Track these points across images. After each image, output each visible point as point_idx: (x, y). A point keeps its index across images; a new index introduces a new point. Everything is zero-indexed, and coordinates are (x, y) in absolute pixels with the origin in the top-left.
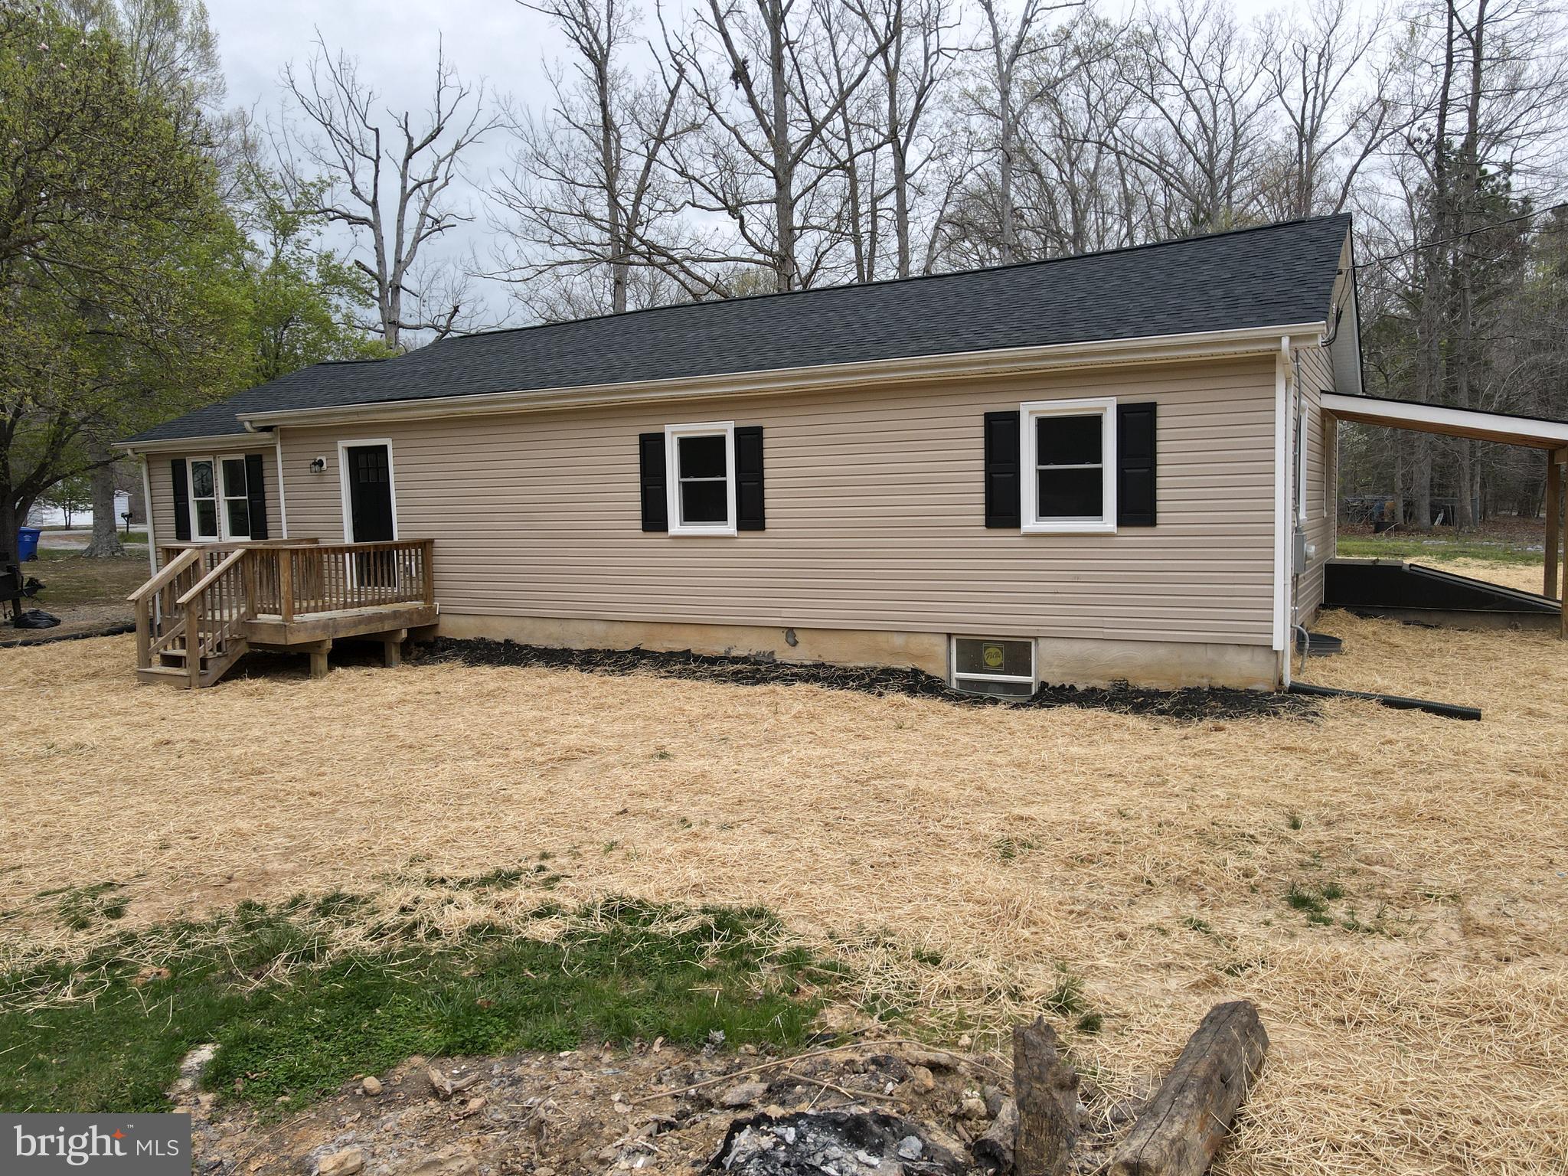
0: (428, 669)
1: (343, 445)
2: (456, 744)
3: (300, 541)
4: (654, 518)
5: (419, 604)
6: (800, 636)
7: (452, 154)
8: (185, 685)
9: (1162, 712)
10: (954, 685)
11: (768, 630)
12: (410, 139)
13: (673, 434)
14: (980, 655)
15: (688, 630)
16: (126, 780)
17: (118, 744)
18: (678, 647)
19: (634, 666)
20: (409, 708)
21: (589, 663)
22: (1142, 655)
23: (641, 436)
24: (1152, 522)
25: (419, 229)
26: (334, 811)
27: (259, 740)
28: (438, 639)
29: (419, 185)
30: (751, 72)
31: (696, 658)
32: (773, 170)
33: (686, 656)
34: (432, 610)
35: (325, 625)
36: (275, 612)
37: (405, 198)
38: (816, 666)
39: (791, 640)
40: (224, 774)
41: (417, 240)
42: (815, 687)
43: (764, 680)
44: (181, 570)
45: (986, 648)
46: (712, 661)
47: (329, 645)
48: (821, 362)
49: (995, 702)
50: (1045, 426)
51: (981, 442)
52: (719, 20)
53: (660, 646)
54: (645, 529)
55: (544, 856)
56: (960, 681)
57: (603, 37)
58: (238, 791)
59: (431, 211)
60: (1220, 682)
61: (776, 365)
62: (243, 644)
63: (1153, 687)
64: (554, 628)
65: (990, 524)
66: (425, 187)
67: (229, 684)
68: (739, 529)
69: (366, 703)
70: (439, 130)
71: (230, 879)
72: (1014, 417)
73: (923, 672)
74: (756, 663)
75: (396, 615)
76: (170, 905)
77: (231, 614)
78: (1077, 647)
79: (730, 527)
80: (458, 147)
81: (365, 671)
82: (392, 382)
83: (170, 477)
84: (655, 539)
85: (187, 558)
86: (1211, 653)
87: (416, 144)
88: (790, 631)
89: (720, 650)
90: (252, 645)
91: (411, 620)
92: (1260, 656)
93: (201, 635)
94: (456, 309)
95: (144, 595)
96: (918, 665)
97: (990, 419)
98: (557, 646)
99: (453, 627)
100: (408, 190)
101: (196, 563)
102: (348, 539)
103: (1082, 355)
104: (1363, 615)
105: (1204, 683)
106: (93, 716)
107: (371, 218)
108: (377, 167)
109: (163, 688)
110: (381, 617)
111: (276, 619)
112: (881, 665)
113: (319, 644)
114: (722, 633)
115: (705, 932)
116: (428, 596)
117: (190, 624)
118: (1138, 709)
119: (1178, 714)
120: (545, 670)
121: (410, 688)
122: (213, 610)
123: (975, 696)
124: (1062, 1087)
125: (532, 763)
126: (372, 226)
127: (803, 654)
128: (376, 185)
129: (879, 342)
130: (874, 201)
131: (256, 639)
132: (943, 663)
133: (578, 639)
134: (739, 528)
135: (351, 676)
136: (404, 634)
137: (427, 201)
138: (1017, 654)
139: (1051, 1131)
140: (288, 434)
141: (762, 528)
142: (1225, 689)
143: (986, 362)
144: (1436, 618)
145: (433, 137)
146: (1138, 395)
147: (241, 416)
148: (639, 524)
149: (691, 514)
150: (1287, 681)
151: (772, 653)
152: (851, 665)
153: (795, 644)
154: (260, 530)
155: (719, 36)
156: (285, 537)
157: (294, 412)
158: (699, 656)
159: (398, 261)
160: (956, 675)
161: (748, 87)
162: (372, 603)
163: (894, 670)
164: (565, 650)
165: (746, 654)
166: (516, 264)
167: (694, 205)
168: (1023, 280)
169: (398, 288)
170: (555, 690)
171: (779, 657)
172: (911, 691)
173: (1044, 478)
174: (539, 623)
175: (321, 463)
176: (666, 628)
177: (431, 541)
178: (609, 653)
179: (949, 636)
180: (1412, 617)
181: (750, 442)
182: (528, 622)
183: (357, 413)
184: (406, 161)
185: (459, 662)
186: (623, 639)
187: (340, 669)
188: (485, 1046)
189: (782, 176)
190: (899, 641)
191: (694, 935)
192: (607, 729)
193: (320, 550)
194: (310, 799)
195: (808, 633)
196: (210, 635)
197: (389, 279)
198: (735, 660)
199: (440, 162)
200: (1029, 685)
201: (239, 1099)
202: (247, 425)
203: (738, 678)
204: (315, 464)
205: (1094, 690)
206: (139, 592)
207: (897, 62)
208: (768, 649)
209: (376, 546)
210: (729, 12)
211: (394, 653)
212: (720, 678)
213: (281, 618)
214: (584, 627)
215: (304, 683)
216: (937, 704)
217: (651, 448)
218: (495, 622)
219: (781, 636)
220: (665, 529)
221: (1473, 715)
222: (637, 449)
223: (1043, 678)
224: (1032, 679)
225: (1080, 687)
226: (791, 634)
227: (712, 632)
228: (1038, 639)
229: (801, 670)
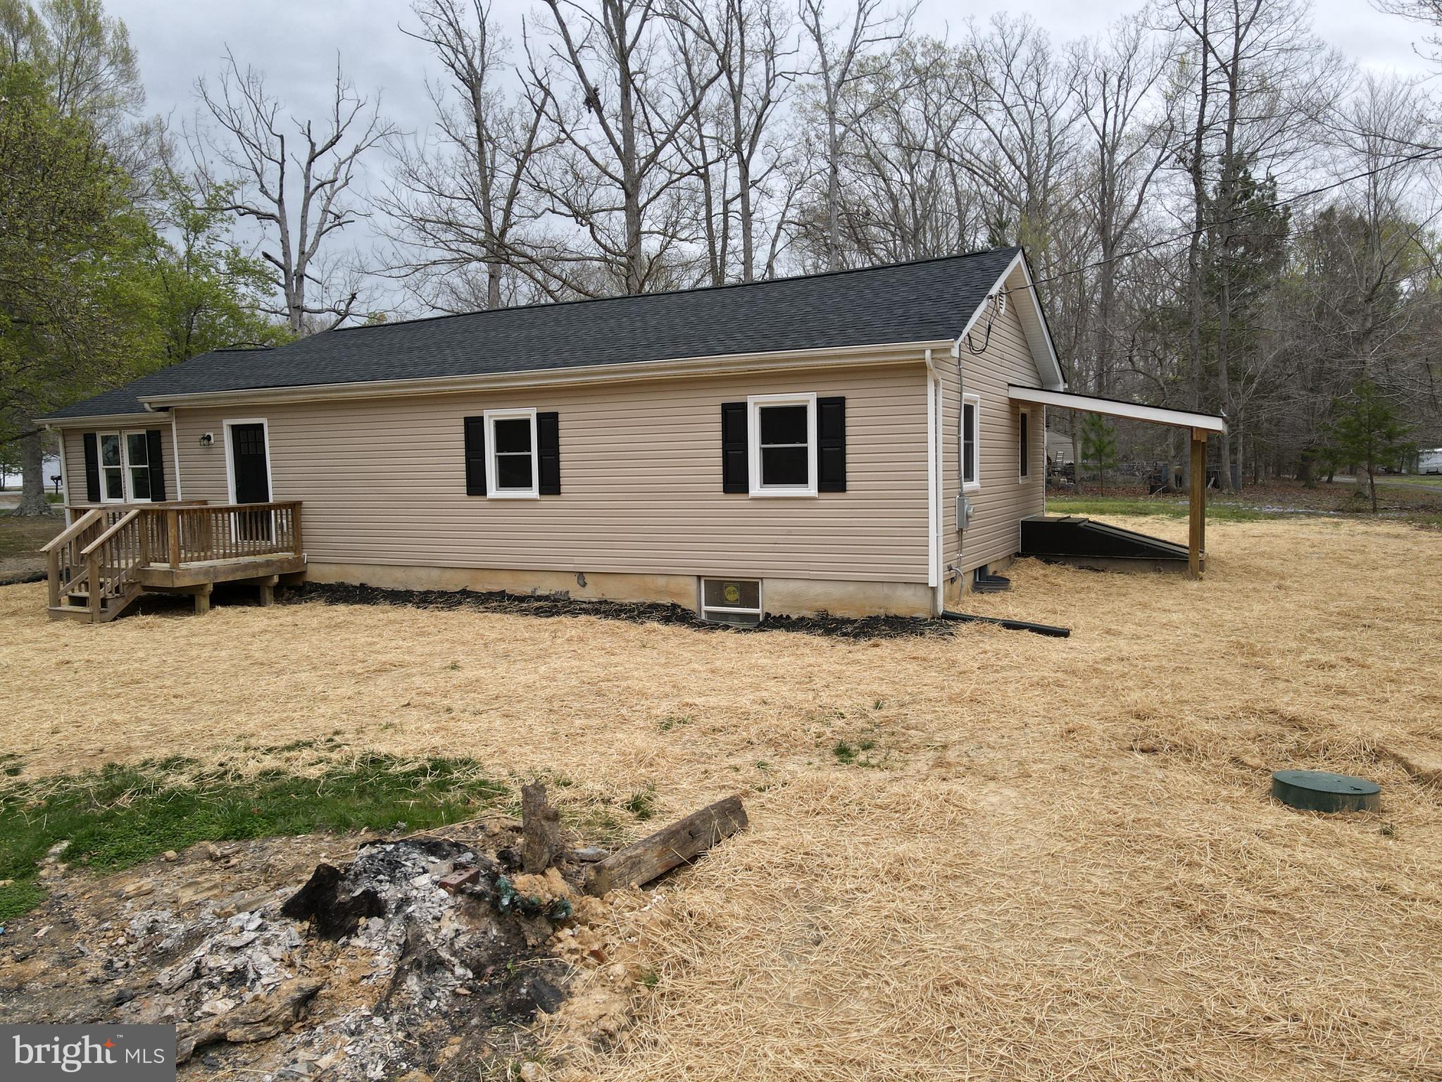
0: (294, 607)
1: (227, 423)
2: (298, 662)
3: (191, 503)
4: (476, 485)
5: (290, 555)
6: (588, 579)
7: (351, 157)
8: (88, 620)
9: (845, 634)
10: (703, 617)
11: (564, 574)
12: (313, 145)
13: (491, 417)
14: (722, 593)
15: (503, 575)
16: (31, 689)
17: (28, 664)
18: (496, 588)
19: (460, 603)
20: (268, 636)
21: (425, 601)
22: (837, 591)
23: (466, 419)
24: (843, 489)
25: (322, 224)
26: (189, 708)
27: (142, 660)
28: (305, 583)
29: (322, 185)
30: (601, 98)
31: (510, 597)
32: (621, 183)
33: (502, 595)
34: (301, 559)
35: (206, 572)
36: (165, 561)
37: (308, 196)
38: (600, 603)
39: (581, 582)
40: (109, 684)
41: (320, 234)
42: (593, 618)
43: (558, 613)
44: (86, 527)
45: (726, 587)
46: (522, 599)
47: (210, 588)
48: (599, 362)
49: (727, 627)
50: (766, 413)
51: (719, 426)
52: (573, 54)
53: (482, 588)
54: (469, 493)
55: (337, 733)
56: (707, 613)
57: (477, 63)
58: (118, 696)
59: (332, 208)
60: (892, 611)
61: (566, 364)
62: (138, 586)
63: (846, 616)
64: (399, 574)
65: (726, 490)
66: (327, 187)
67: (125, 620)
69: (236, 632)
70: (338, 137)
71: (102, 751)
72: (743, 406)
73: (679, 606)
74: (556, 600)
75: (268, 563)
76: (55, 767)
77: (127, 563)
78: (792, 586)
79: (533, 492)
80: (357, 151)
81: (240, 609)
82: (270, 371)
83: (83, 449)
84: (476, 501)
85: (92, 517)
86: (886, 590)
87: (318, 149)
88: (581, 574)
89: (527, 590)
90: (145, 588)
91: (282, 567)
92: (921, 591)
93: (102, 580)
94: (354, 297)
95: (54, 548)
96: (676, 601)
97: (726, 408)
98: (402, 589)
99: (318, 574)
100: (311, 190)
101: (99, 521)
102: (232, 501)
103: (788, 360)
104: (1048, 562)
105: (882, 613)
106: (10, 644)
107: (277, 214)
108: (282, 169)
109: (69, 622)
110: (256, 566)
111: (165, 566)
112: (648, 602)
113: (202, 587)
114: (528, 577)
115: (423, 771)
116: (297, 547)
117: (92, 571)
118: (828, 632)
119: (855, 636)
120: (388, 607)
121: (275, 622)
122: (112, 561)
123: (715, 623)
124: (548, 818)
125: (353, 674)
126: (278, 221)
127: (590, 593)
128: (281, 186)
129: (648, 346)
130: (726, 203)
131: (148, 583)
132: (693, 598)
133: (419, 581)
134: (541, 493)
135: (229, 614)
136: (276, 579)
137: (329, 199)
138: (748, 590)
139: (540, 843)
140: (181, 414)
141: (558, 493)
142: (896, 617)
143: (720, 365)
144: (1102, 564)
145: (332, 143)
146: (831, 392)
147: (142, 399)
148: (464, 490)
149: (504, 482)
150: (940, 611)
151: (567, 592)
152: (627, 601)
153: (584, 585)
154: (158, 492)
155: (573, 67)
156: (180, 499)
157: (186, 396)
158: (512, 595)
159: (302, 253)
160: (705, 608)
161: (599, 111)
162: (248, 554)
163: (658, 605)
164: (407, 591)
165: (547, 593)
166: (395, 263)
167: (554, 212)
168: (775, 294)
169: (302, 277)
170: (390, 622)
171: (572, 596)
172: (667, 620)
173: (767, 455)
174: (387, 570)
175: (209, 438)
176: (487, 573)
177: (300, 503)
178: (442, 594)
179: (699, 577)
180: (1085, 564)
181: (549, 423)
182: (378, 569)
183: (237, 397)
184: (309, 163)
185: (322, 602)
186: (453, 582)
187: (219, 608)
188: (250, 833)
189: (631, 187)
190: (661, 581)
191: (415, 773)
192: (419, 650)
193: (208, 510)
194: (173, 700)
195: (594, 577)
196: (109, 580)
197: (294, 268)
198: (539, 598)
199: (341, 163)
200: (758, 615)
201: (84, 866)
202: (147, 406)
203: (538, 612)
204: (204, 438)
205: (802, 619)
206: (50, 544)
207: (741, 85)
208: (564, 589)
209: (251, 507)
210: (582, 47)
211: (268, 595)
212: (524, 612)
213: (167, 565)
214: (422, 573)
215: (187, 619)
216: (685, 630)
217: (473, 428)
218: (352, 569)
219: (574, 579)
220: (484, 493)
221: (1063, 633)
222: (462, 429)
223: (767, 610)
224: (759, 610)
225: (794, 617)
226: (581, 577)
227: (522, 576)
228: (763, 580)
229: (589, 606)
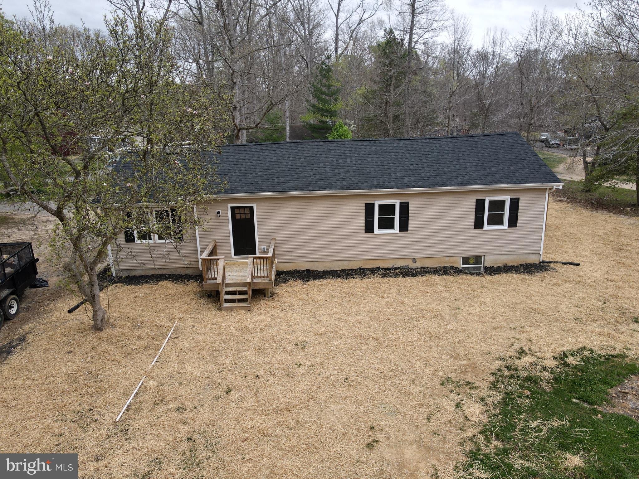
1: (229, 206)
4: (369, 228)
6: (417, 260)
11: (407, 259)
13: (377, 203)
14: (468, 261)
15: (378, 261)
18: (375, 266)
22: (510, 258)
23: (366, 204)
24: (516, 226)
28: (276, 271)
31: (382, 269)
33: (379, 269)
38: (422, 268)
45: (470, 259)
46: (388, 269)
50: (491, 203)
51: (474, 207)
53: (369, 267)
54: (366, 232)
56: (462, 267)
60: (528, 262)
63: (513, 265)
64: (327, 264)
65: (475, 228)
68: (400, 231)
72: (484, 200)
73: (455, 267)
74: (403, 268)
78: (495, 257)
79: (396, 231)
84: (370, 235)
86: (526, 256)
89: (390, 266)
92: (537, 256)
96: (452, 265)
97: (477, 201)
98: (329, 270)
99: (283, 267)
105: (524, 263)
112: (442, 266)
114: (391, 261)
127: (418, 265)
132: (460, 264)
133: (337, 267)
138: (478, 260)
140: (200, 202)
141: (408, 231)
142: (529, 264)
146: (515, 196)
148: (364, 231)
149: (382, 227)
150: (541, 260)
151: (408, 265)
152: (433, 267)
153: (416, 262)
163: (446, 267)
164: (333, 271)
165: (399, 266)
171: (410, 267)
173: (490, 216)
174: (321, 263)
176: (371, 261)
178: (351, 270)
179: (461, 256)
181: (404, 206)
182: (316, 263)
186: (355, 266)
190: (447, 259)
195: (420, 259)
198: (396, 268)
200: (481, 267)
205: (499, 267)
214: (339, 263)
217: (369, 208)
218: (302, 264)
219: (411, 261)
220: (373, 232)
221: (578, 264)
222: (364, 208)
223: (485, 265)
224: (482, 265)
225: (495, 266)
226: (414, 260)
227: (387, 261)
228: (484, 256)
229: (419, 270)
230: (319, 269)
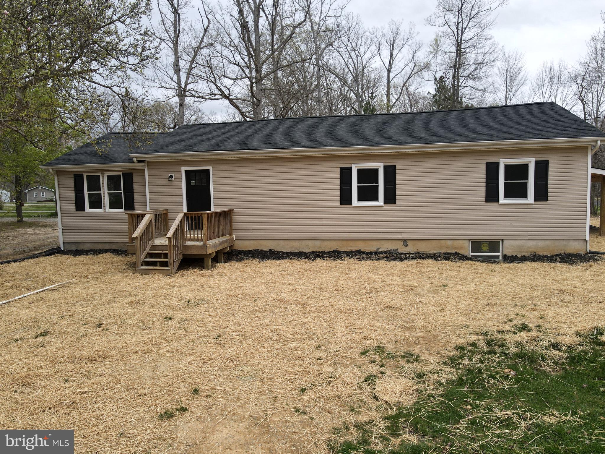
1: (183, 169)
4: (346, 199)
5: (230, 236)
6: (409, 243)
11: (396, 241)
13: (355, 167)
14: (480, 247)
15: (359, 242)
18: (354, 249)
22: (541, 244)
23: (341, 168)
24: (546, 200)
28: (233, 250)
31: (364, 253)
33: (359, 252)
34: (233, 238)
38: (416, 253)
39: (405, 244)
44: (148, 223)
45: (482, 244)
46: (371, 253)
50: (508, 167)
51: (484, 173)
53: (347, 249)
54: (341, 204)
56: (472, 256)
60: (568, 251)
63: (545, 254)
64: (294, 244)
65: (487, 201)
67: (183, 273)
68: (385, 203)
72: (497, 164)
73: (459, 253)
74: (390, 253)
75: (224, 242)
78: (518, 242)
79: (380, 203)
83: (73, 182)
84: (346, 207)
86: (565, 242)
89: (374, 249)
90: (184, 255)
91: (229, 243)
92: (582, 243)
95: (139, 235)
96: (457, 251)
97: (488, 165)
98: (296, 251)
99: (240, 246)
101: (151, 220)
102: (185, 209)
103: (528, 144)
105: (563, 252)
111: (202, 243)
112: (442, 252)
113: (213, 254)
114: (374, 243)
116: (231, 233)
117: (170, 247)
127: (411, 249)
136: (228, 249)
138: (494, 245)
140: (151, 164)
141: (395, 203)
143: (493, 145)
146: (542, 157)
147: (134, 156)
148: (339, 202)
149: (361, 198)
150: (588, 250)
151: (397, 249)
152: (431, 252)
153: (407, 245)
156: (148, 209)
158: (365, 252)
160: (471, 254)
162: (221, 236)
163: (449, 253)
164: (301, 252)
165: (386, 250)
171: (400, 251)
173: (506, 185)
175: (171, 177)
176: (349, 242)
177: (233, 210)
178: (323, 253)
179: (469, 240)
181: (391, 171)
182: (282, 242)
183: (199, 156)
186: (329, 247)
190: (449, 243)
195: (413, 242)
198: (381, 253)
204: (169, 177)
205: (525, 256)
206: (136, 233)
208: (395, 248)
214: (310, 243)
217: (346, 174)
218: (264, 243)
219: (401, 243)
220: (351, 204)
222: (339, 173)
223: (504, 253)
224: (500, 254)
225: (519, 256)
226: (405, 242)
227: (370, 243)
228: (502, 240)
229: (412, 255)
230: (285, 250)
